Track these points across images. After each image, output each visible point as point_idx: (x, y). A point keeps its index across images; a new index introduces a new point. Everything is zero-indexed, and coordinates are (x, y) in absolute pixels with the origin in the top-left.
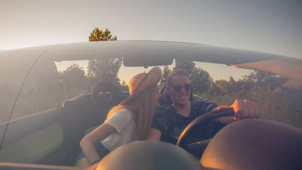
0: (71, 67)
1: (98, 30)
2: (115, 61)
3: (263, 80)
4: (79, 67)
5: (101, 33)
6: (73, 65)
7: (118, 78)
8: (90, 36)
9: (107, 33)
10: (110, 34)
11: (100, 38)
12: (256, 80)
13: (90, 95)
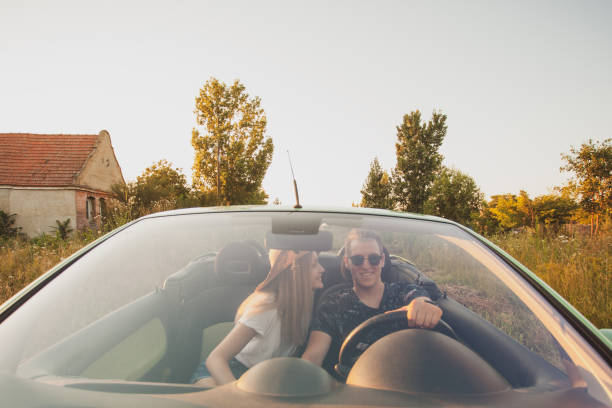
0: (154, 167)
1: (216, 84)
2: (257, 152)
3: (595, 197)
4: (173, 168)
5: (223, 89)
6: (160, 164)
7: (263, 193)
8: (199, 96)
9: (237, 90)
10: (243, 92)
11: (222, 100)
12: (580, 197)
13: (213, 262)
